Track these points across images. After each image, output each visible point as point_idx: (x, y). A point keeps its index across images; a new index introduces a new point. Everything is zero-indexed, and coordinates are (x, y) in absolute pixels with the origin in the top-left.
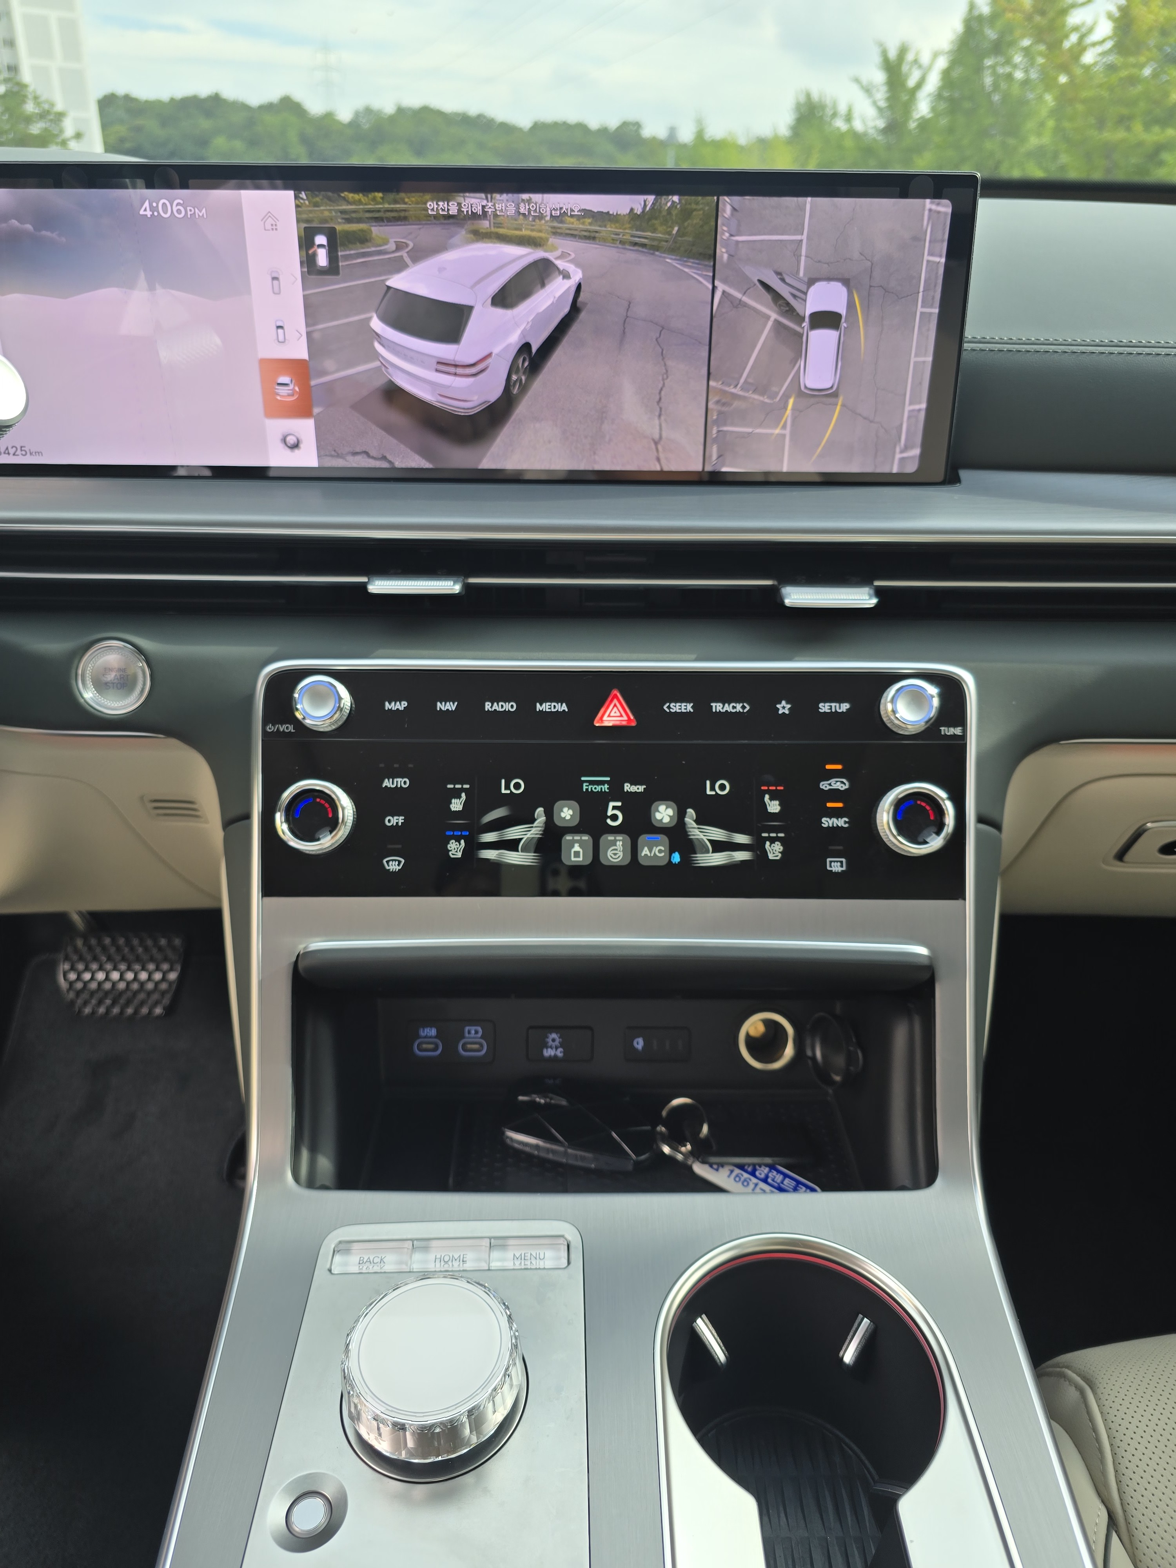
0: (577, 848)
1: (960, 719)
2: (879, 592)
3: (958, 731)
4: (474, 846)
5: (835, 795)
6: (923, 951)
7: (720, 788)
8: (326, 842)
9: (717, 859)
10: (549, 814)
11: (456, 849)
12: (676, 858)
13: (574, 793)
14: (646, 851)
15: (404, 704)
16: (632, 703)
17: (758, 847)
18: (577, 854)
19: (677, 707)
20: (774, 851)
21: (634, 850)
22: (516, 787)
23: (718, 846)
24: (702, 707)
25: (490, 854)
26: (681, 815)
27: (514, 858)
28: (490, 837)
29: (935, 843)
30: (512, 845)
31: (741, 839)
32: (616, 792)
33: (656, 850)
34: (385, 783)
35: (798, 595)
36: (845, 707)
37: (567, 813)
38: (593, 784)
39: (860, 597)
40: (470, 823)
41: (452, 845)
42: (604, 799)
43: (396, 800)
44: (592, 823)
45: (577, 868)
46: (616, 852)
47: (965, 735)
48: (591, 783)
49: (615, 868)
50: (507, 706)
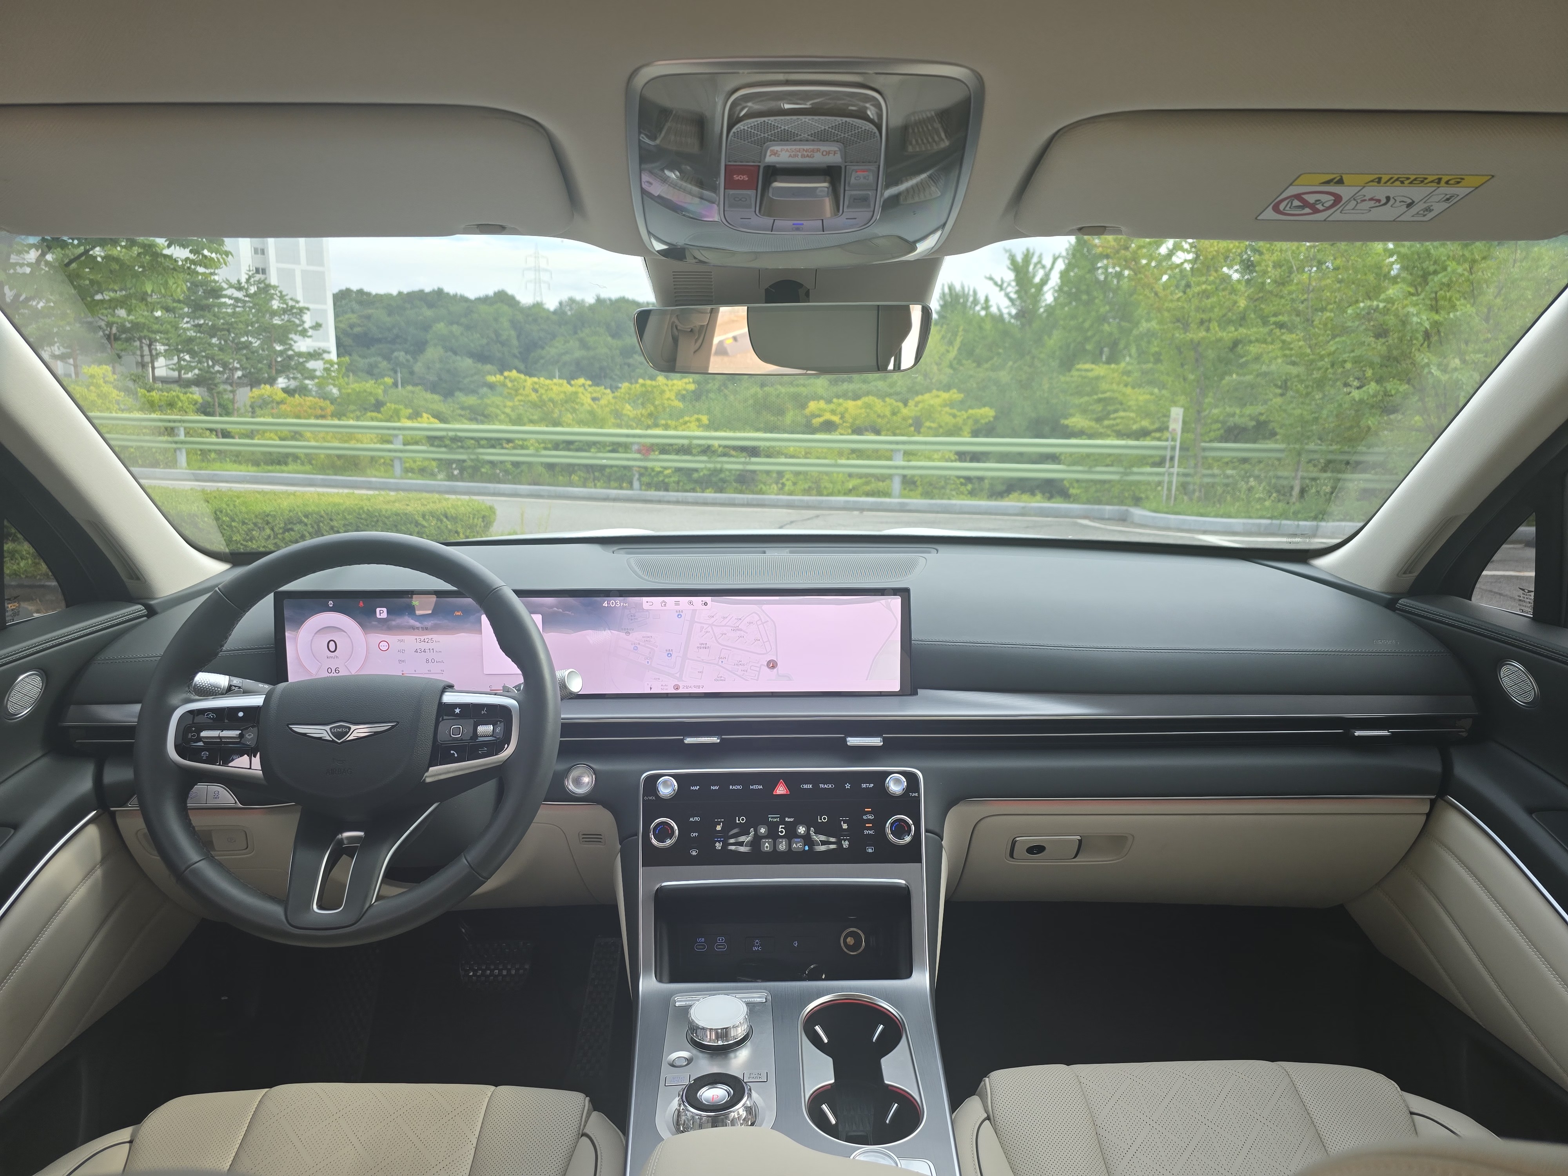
0: (767, 844)
1: (917, 790)
2: (885, 740)
3: (916, 794)
4: (726, 844)
5: (869, 821)
6: (903, 882)
7: (824, 819)
8: (669, 842)
9: (823, 848)
10: (756, 831)
11: (718, 846)
12: (807, 848)
13: (766, 822)
14: (794, 845)
15: (698, 787)
16: (788, 786)
17: (839, 843)
18: (767, 847)
19: (805, 786)
20: (846, 844)
21: (790, 845)
22: (742, 820)
23: (824, 843)
24: (816, 786)
25: (733, 848)
26: (808, 830)
27: (742, 849)
28: (732, 841)
29: (908, 839)
30: (741, 844)
31: (833, 840)
32: (782, 822)
33: (799, 845)
34: (691, 819)
35: (852, 741)
36: (872, 785)
37: (763, 830)
38: (773, 818)
39: (877, 741)
40: (724, 836)
41: (717, 844)
42: (777, 825)
43: (695, 826)
44: (773, 835)
45: (767, 853)
46: (782, 846)
47: (919, 796)
48: (772, 818)
49: (783, 852)
50: (739, 787)
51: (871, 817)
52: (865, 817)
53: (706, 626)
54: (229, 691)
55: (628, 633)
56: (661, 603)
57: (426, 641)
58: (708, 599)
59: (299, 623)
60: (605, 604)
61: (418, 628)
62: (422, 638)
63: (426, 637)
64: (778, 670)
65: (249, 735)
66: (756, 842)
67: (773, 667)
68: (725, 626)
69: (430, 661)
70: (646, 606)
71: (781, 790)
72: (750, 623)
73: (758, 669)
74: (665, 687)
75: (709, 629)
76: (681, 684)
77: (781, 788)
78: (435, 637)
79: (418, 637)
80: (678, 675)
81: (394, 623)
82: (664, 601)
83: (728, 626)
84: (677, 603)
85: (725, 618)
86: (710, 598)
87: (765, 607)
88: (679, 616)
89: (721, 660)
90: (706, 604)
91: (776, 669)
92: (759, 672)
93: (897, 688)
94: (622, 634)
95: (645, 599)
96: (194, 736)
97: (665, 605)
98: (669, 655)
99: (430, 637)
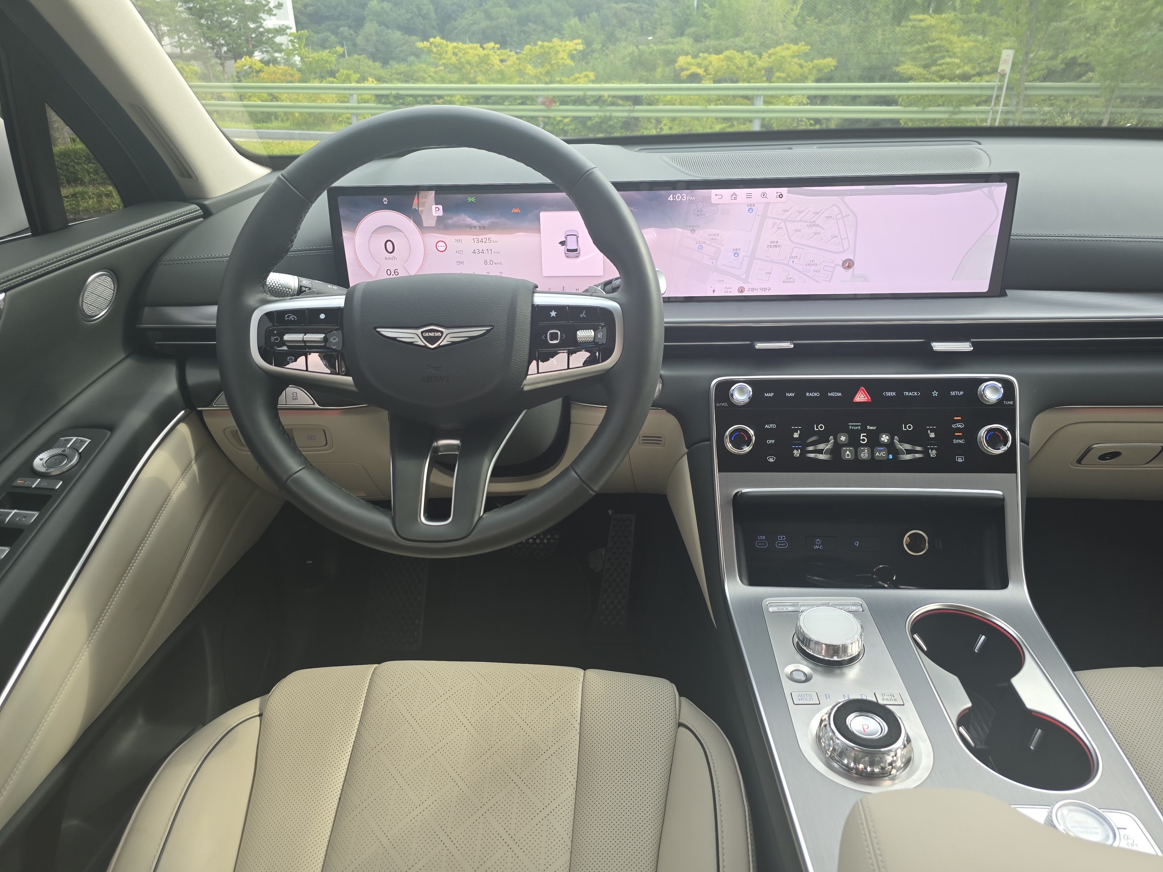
0: (848, 453)
1: (1013, 399)
2: (974, 344)
3: (1011, 403)
4: (804, 452)
5: (958, 430)
6: (1000, 493)
7: (909, 427)
8: (747, 449)
9: (908, 457)
10: (835, 439)
11: (797, 453)
12: (891, 457)
13: (846, 430)
14: (877, 454)
15: (773, 394)
16: (870, 392)
17: (925, 452)
18: (848, 455)
19: (889, 394)
20: (933, 453)
21: (872, 453)
22: (821, 427)
25: (812, 455)
26: (892, 439)
27: (821, 457)
28: (811, 448)
29: (1004, 449)
30: (820, 452)
31: (918, 448)
32: (864, 430)
33: (882, 453)
34: (766, 426)
35: (938, 346)
36: (962, 393)
37: (843, 438)
38: (855, 426)
39: (965, 347)
40: (802, 443)
41: (795, 452)
42: (859, 432)
43: (770, 434)
44: (854, 442)
45: (848, 461)
46: (865, 454)
47: (1014, 404)
48: (853, 426)
49: (864, 461)
50: (816, 394)
51: (959, 426)
52: (954, 426)
53: (778, 222)
54: (300, 292)
55: (693, 231)
56: (732, 196)
57: (484, 241)
58: (784, 190)
59: (355, 223)
60: (671, 198)
61: (475, 227)
62: (480, 238)
63: (483, 237)
64: (854, 270)
65: (334, 339)
66: (837, 448)
67: (849, 267)
68: (800, 221)
69: (488, 262)
70: (714, 200)
71: (861, 397)
72: (828, 217)
73: (832, 270)
74: (729, 290)
75: (782, 225)
76: (746, 287)
77: (862, 396)
78: (493, 236)
79: (475, 237)
80: (743, 277)
81: (450, 222)
82: (734, 194)
83: (805, 222)
84: (749, 196)
85: (800, 212)
86: (786, 189)
87: (847, 198)
88: (750, 210)
89: (792, 260)
90: (781, 196)
91: (851, 270)
92: (833, 272)
93: (984, 288)
94: (687, 232)
95: (714, 192)
96: (277, 339)
97: (735, 199)
98: (736, 254)
99: (487, 236)
